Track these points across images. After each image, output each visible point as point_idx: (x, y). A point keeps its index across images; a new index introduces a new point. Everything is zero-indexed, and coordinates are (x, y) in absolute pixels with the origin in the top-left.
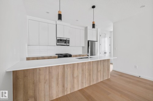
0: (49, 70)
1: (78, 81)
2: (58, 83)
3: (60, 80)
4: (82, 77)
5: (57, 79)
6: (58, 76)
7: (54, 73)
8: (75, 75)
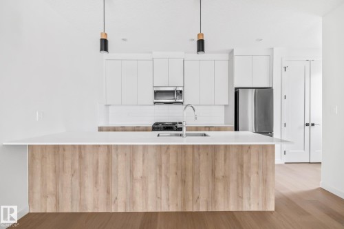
0: (80, 152)
1: (145, 190)
2: (96, 183)
3: (100, 175)
4: (156, 181)
5: (96, 174)
6: (97, 168)
7: (89, 158)
8: (138, 174)
